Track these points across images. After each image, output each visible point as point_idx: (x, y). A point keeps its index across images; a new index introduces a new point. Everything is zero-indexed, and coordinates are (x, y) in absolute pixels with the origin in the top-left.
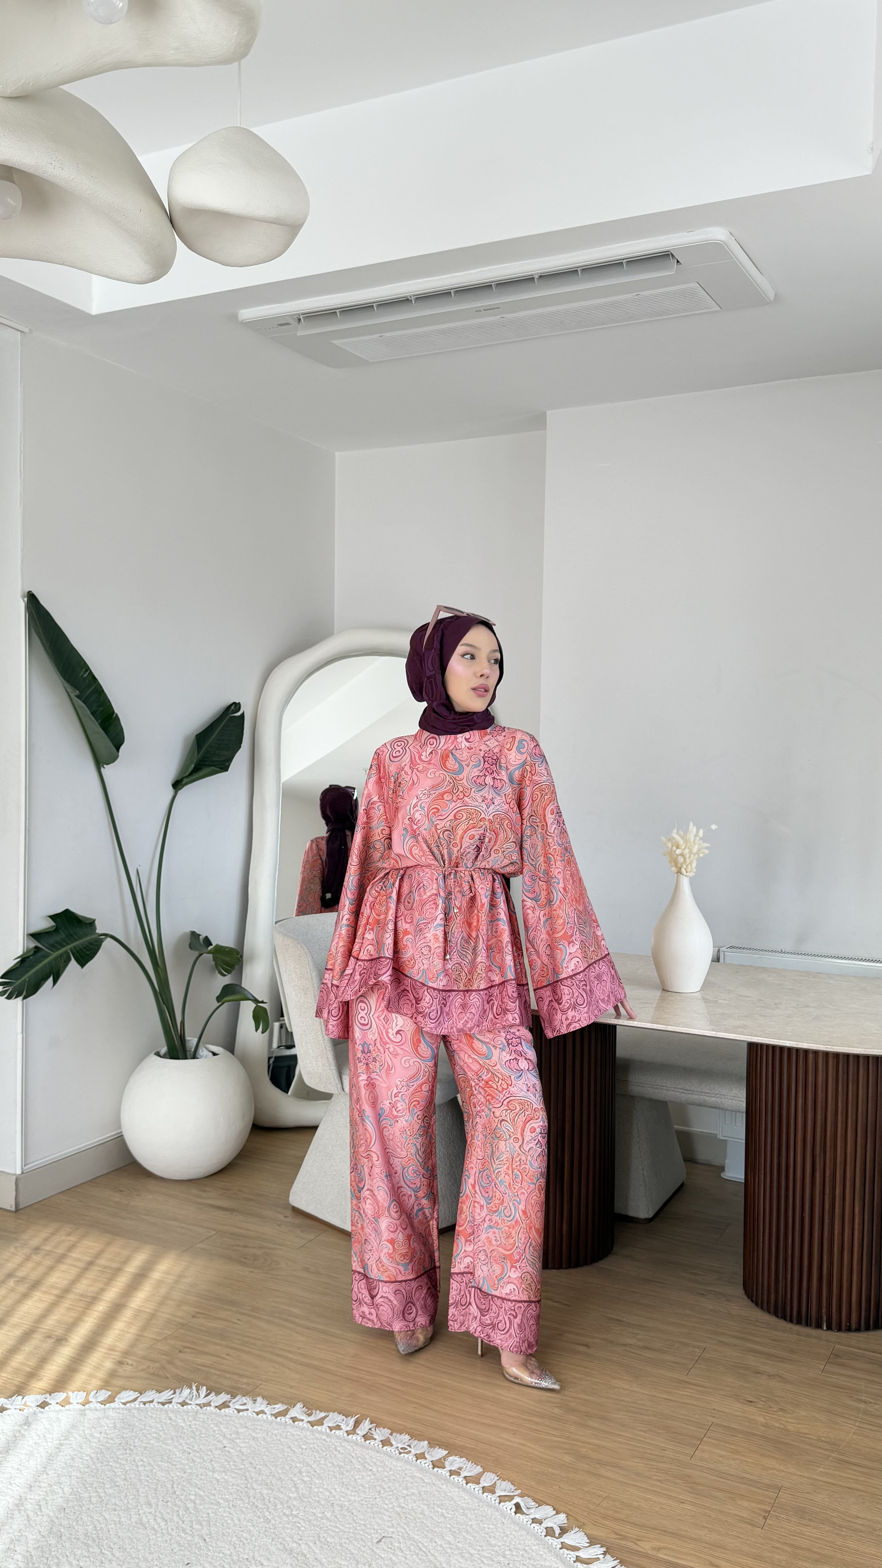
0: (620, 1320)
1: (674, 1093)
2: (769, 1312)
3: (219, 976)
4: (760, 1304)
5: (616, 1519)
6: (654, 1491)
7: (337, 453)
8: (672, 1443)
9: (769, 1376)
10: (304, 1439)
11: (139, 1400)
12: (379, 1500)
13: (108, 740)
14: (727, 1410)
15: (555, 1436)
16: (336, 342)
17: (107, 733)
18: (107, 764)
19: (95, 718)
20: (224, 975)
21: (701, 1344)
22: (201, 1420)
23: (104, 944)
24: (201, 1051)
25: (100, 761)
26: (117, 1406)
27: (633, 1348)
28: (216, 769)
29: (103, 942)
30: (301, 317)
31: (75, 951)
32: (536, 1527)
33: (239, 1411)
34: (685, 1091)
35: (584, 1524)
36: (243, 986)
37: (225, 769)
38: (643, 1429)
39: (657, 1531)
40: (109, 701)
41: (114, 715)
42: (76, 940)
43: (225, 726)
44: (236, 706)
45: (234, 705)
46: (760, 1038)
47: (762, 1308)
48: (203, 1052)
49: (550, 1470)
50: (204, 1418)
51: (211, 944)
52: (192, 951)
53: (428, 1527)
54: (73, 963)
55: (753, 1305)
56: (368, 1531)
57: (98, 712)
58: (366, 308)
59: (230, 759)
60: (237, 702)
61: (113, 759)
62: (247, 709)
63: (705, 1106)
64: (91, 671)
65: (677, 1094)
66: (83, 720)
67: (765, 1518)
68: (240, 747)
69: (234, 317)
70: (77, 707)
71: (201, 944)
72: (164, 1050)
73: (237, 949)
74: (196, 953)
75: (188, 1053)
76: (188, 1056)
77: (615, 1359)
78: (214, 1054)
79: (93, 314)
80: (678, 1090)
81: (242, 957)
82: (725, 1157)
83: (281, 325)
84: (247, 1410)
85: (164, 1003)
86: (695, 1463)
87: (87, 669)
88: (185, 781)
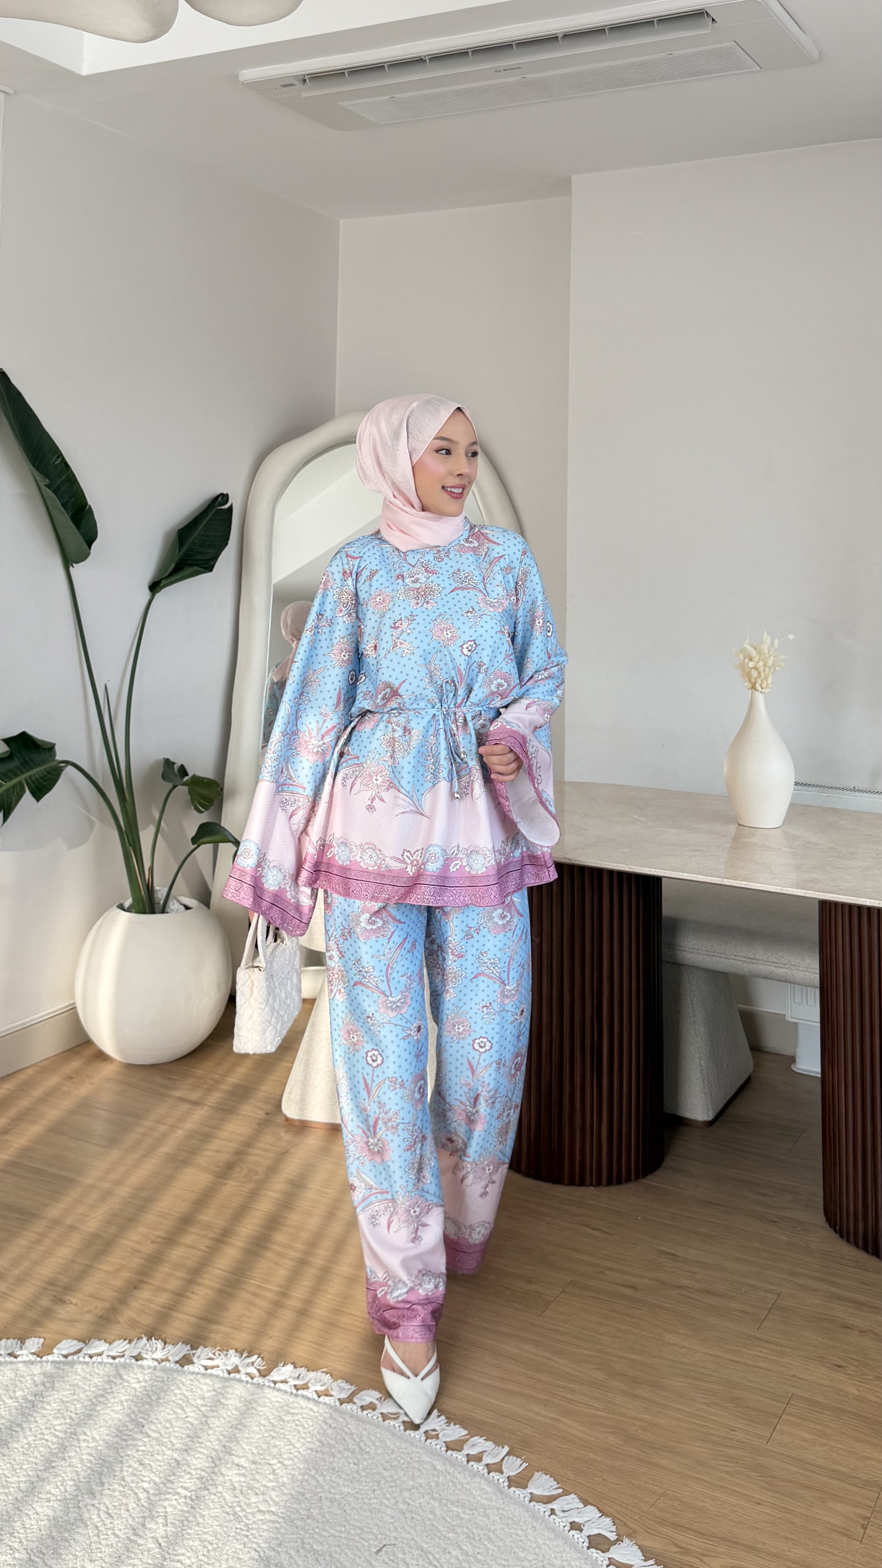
0: (674, 1255)
1: (735, 962)
2: (857, 1246)
3: (195, 813)
4: (845, 1234)
5: (675, 1525)
6: (723, 1487)
7: (342, 221)
8: (745, 1422)
9: (861, 1332)
10: (286, 1408)
11: (84, 1351)
12: (378, 1492)
13: (80, 535)
14: (811, 1378)
15: (597, 1409)
16: (344, 104)
17: (78, 527)
18: (77, 563)
19: (66, 510)
20: (200, 812)
21: (773, 1287)
22: (160, 1379)
23: (63, 773)
24: (171, 904)
25: (70, 558)
26: (56, 1359)
27: (690, 1292)
28: (199, 569)
29: (62, 770)
30: (306, 77)
31: (30, 781)
32: (576, 1536)
33: (206, 1368)
34: (748, 960)
35: (635, 1532)
36: (222, 824)
37: (210, 569)
38: (705, 1401)
39: (728, 1543)
40: (82, 491)
41: (87, 508)
42: (32, 768)
43: (210, 520)
44: (224, 497)
45: (221, 497)
46: (834, 895)
47: (848, 1241)
48: (173, 905)
49: (591, 1455)
50: (163, 1378)
51: (187, 775)
52: (165, 783)
53: (440, 1532)
54: (28, 796)
55: (837, 1236)
56: (365, 1536)
57: (69, 504)
58: (376, 69)
59: (215, 558)
60: (225, 493)
61: (83, 556)
62: (235, 501)
63: (772, 979)
64: (63, 457)
65: (740, 963)
66: (52, 512)
67: (864, 1527)
68: (227, 544)
69: (234, 78)
70: (45, 497)
71: (176, 774)
72: (128, 903)
73: (218, 781)
74: (170, 785)
75: (156, 906)
76: (156, 910)
77: (667, 1305)
78: (187, 908)
79: (84, 74)
80: (741, 958)
81: (222, 790)
82: (796, 1045)
83: (284, 86)
84: (218, 1367)
85: (130, 845)
86: (774, 1449)
87: (60, 455)
88: (164, 582)
